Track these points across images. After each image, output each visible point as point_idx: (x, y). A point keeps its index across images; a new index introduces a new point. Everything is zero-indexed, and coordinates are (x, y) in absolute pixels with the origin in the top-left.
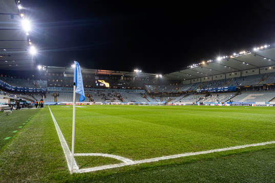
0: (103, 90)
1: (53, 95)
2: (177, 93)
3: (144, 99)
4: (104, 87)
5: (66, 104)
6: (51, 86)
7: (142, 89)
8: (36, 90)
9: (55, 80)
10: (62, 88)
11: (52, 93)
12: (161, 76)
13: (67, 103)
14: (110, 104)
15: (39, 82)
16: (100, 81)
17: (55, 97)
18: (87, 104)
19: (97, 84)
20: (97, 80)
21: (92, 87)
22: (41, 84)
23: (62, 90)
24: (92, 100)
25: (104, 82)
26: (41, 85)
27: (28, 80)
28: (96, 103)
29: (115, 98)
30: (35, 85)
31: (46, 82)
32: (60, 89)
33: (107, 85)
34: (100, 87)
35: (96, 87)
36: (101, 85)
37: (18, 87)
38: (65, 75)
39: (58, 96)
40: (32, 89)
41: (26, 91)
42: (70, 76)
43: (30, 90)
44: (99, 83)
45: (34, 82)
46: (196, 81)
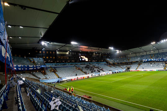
0: (84, 63)
4: (85, 61)
5: (72, 80)
8: (36, 67)
13: (73, 78)
16: (82, 57)
17: (54, 72)
18: (88, 77)
19: (81, 59)
20: (80, 56)
23: (56, 65)
25: (84, 57)
26: (38, 62)
30: (34, 62)
31: (41, 59)
33: (87, 59)
34: (82, 61)
37: (19, 66)
38: (58, 53)
40: (32, 66)
41: (26, 69)
42: (61, 53)
43: (30, 67)
44: (82, 58)
45: (31, 59)
46: (141, 54)
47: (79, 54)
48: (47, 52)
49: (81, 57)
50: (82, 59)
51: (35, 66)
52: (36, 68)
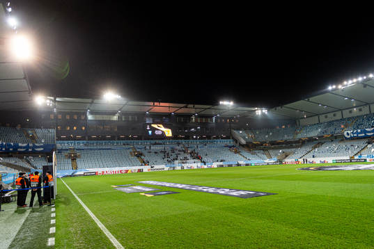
0: (160, 141)
1: (70, 157)
2: (296, 142)
3: (238, 155)
4: (163, 136)
5: (96, 173)
6: (63, 139)
7: (228, 138)
8: (34, 147)
9: (72, 128)
10: (85, 141)
11: (66, 153)
12: (265, 111)
13: (100, 170)
14: (183, 168)
15: (39, 132)
16: (155, 126)
17: (74, 159)
18: (139, 171)
19: (150, 132)
20: (150, 124)
21: (140, 138)
22: (44, 135)
23: (85, 145)
24: (145, 163)
25: (162, 128)
26: (44, 137)
27: (18, 128)
28: (156, 167)
29: (186, 155)
30: (33, 138)
31: (53, 132)
32: (81, 145)
33: (169, 133)
34: (154, 137)
35: (148, 138)
36: (157, 132)
38: (90, 117)
39: (79, 156)
40: (25, 145)
41: (11, 149)
42: (99, 117)
43: (21, 147)
44: (154, 130)
45: (30, 132)
46: (331, 117)
47: (147, 119)
48: (68, 117)
49: (150, 127)
50: (153, 132)
51: (31, 145)
52: (33, 149)
